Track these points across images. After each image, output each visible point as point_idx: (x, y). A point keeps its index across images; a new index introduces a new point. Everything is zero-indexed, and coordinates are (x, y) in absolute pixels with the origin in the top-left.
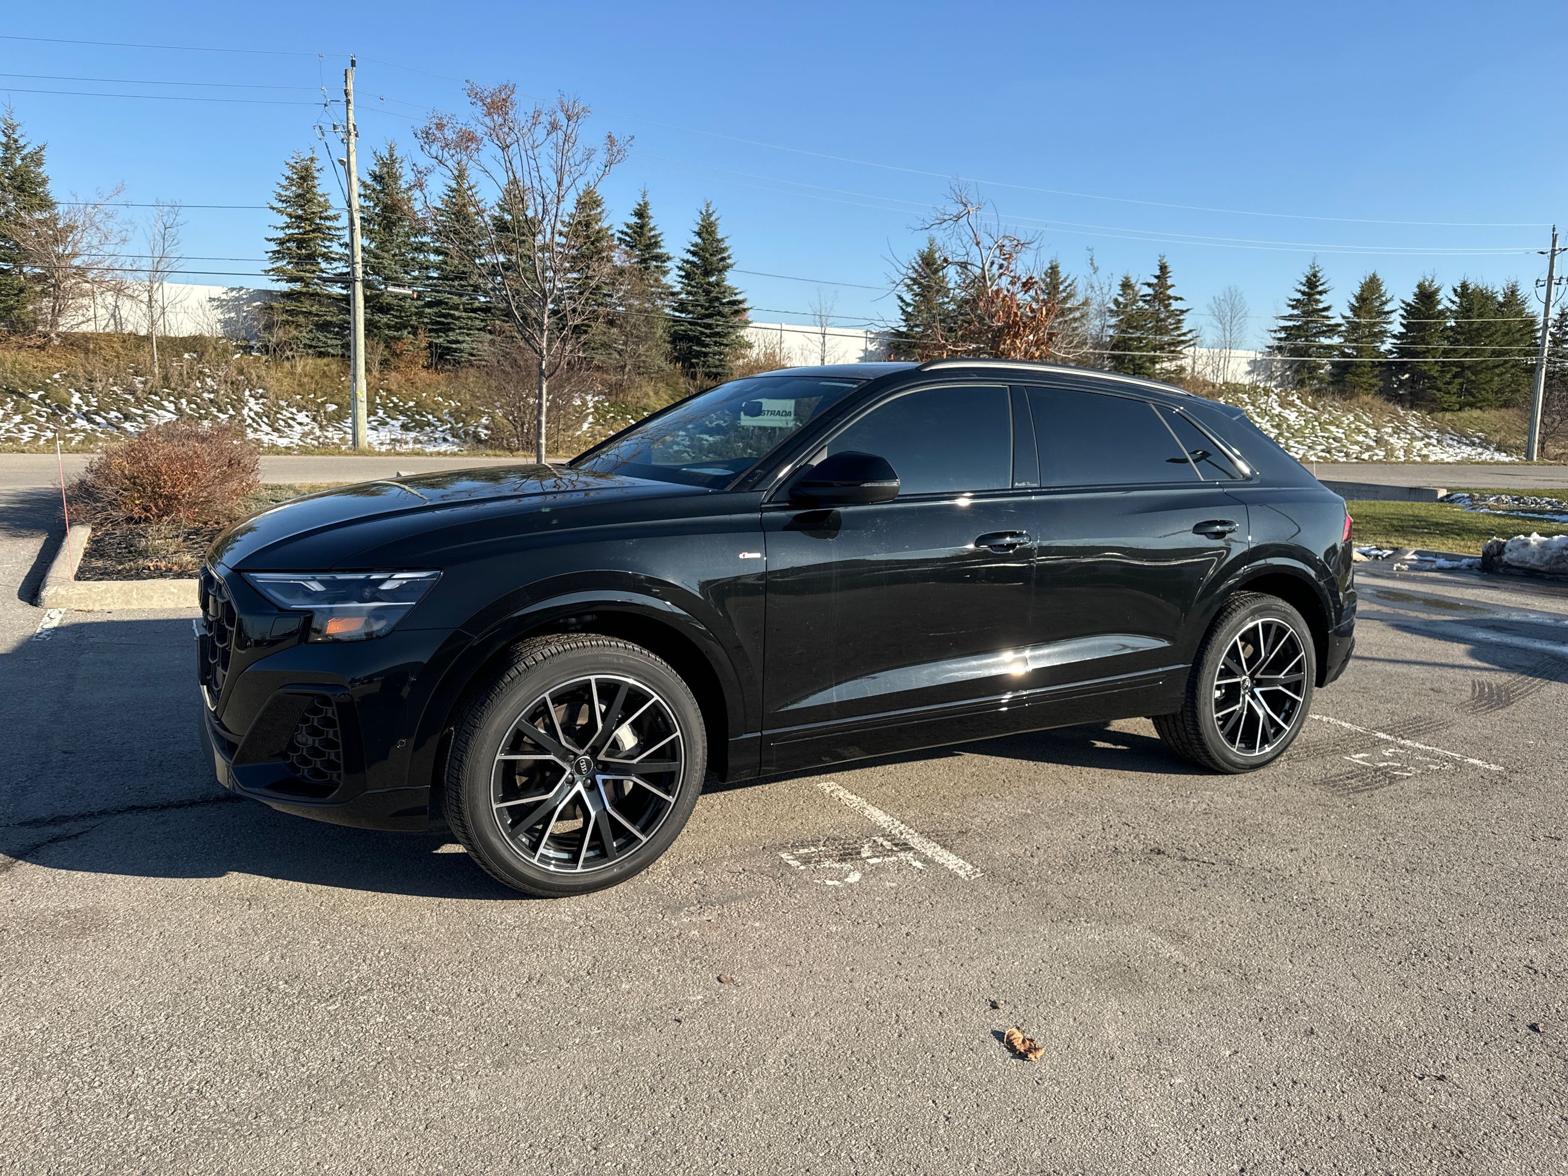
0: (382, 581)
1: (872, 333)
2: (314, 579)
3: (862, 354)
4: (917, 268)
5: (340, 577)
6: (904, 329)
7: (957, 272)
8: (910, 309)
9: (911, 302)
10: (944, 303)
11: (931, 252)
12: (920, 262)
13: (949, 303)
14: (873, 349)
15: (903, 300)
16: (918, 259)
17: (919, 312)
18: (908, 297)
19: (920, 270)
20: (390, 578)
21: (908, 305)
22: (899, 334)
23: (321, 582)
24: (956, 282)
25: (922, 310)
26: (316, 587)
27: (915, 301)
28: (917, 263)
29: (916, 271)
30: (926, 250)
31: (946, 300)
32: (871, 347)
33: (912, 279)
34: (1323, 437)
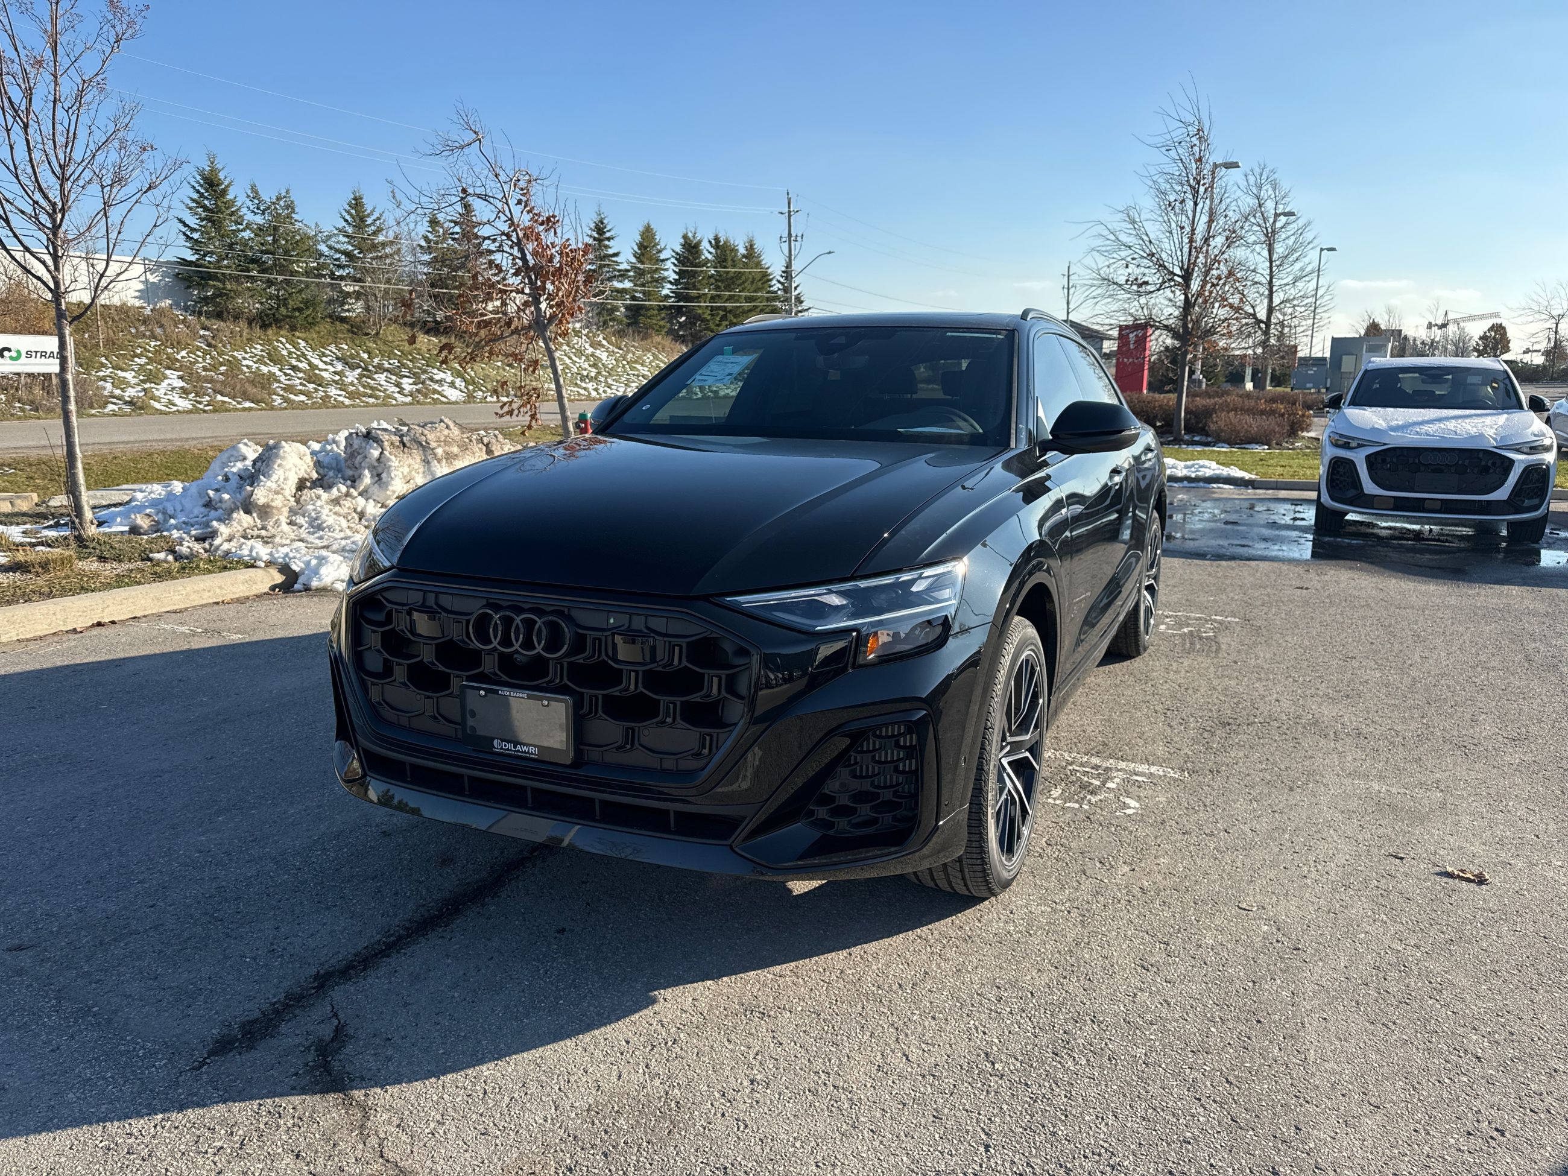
1: (150, 261)
3: (141, 287)
4: (199, 188)
6: (194, 258)
7: (248, 196)
8: (196, 236)
9: (197, 227)
10: (239, 230)
11: (214, 171)
12: (202, 182)
13: (243, 230)
14: (155, 280)
15: (185, 225)
16: (198, 178)
17: (209, 239)
18: (193, 222)
19: (203, 191)
21: (193, 230)
22: (184, 262)
24: (248, 207)
25: (214, 237)
27: (201, 226)
28: (198, 182)
29: (198, 192)
30: (208, 168)
31: (241, 227)
32: (153, 278)
33: (194, 201)
34: (634, 375)
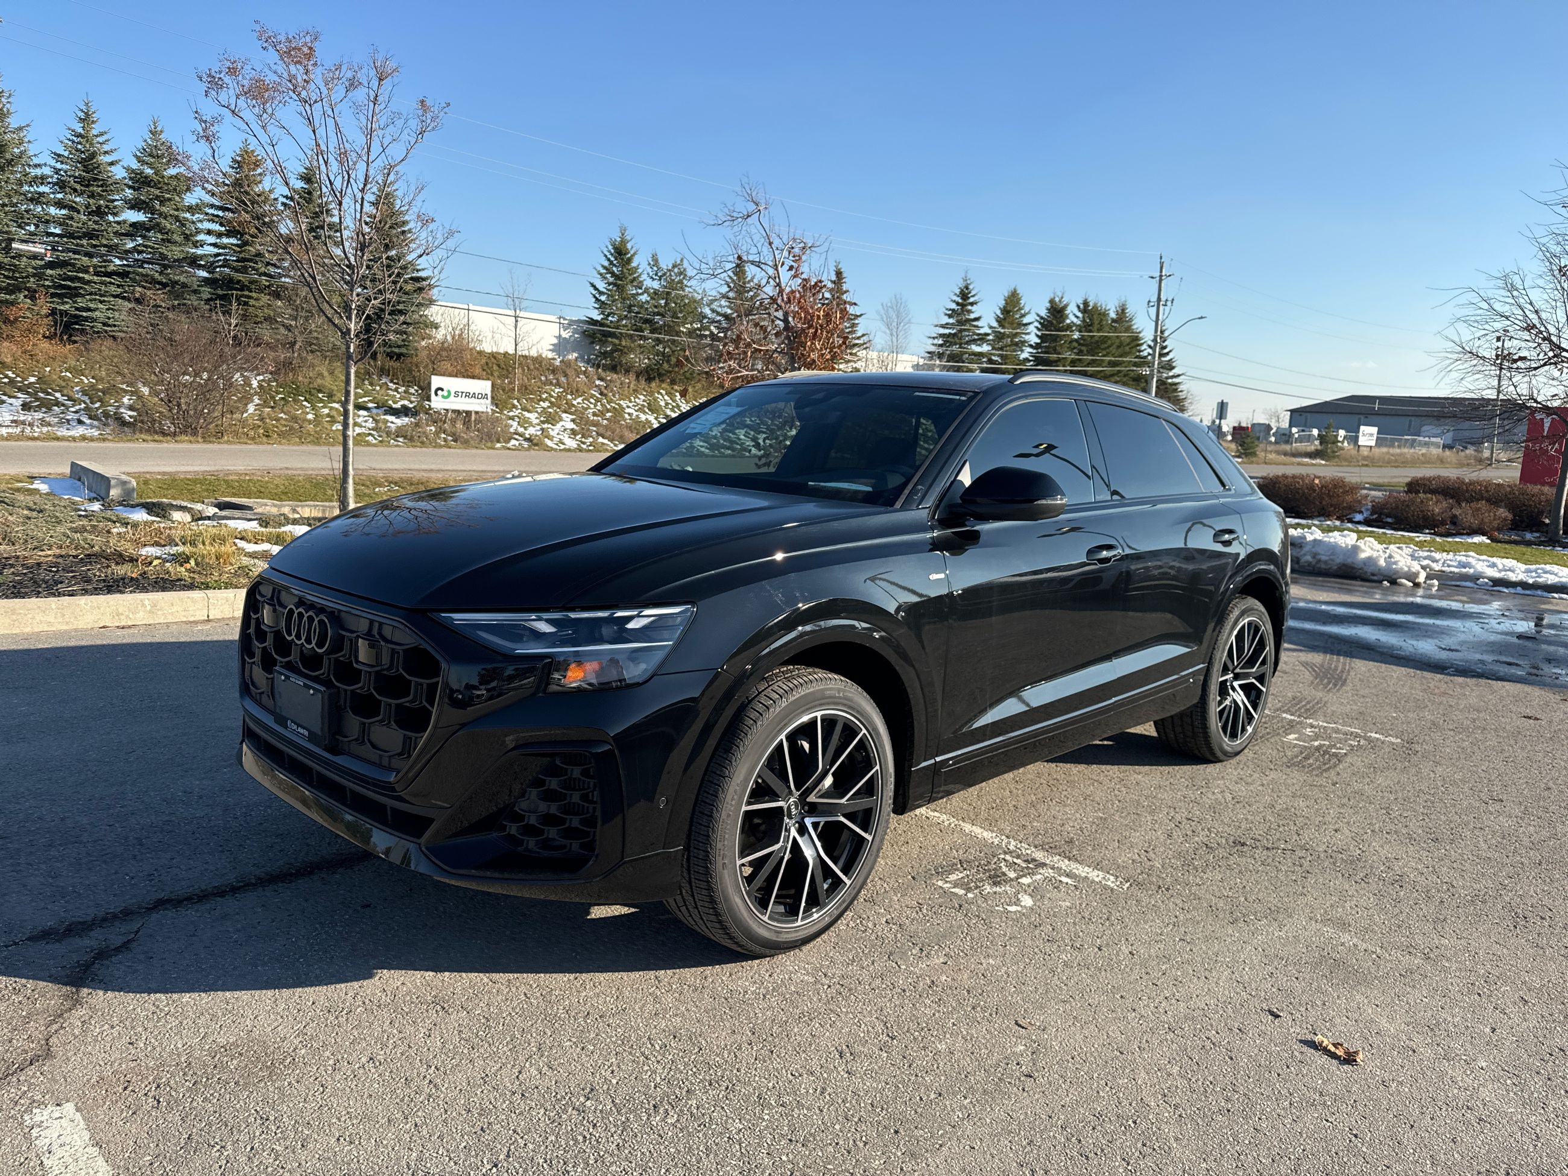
0: (630, 619)
1: (565, 319)
2: (539, 619)
3: (555, 341)
4: (610, 256)
5: (573, 615)
6: (599, 318)
7: (649, 264)
8: (603, 298)
9: (605, 290)
10: (638, 294)
11: (624, 242)
12: (613, 251)
13: (642, 294)
14: (567, 336)
15: (596, 288)
16: (610, 247)
17: (613, 302)
18: (602, 286)
19: (612, 259)
20: (638, 616)
21: (601, 293)
22: (593, 322)
23: (549, 621)
24: (648, 274)
25: (617, 300)
26: (544, 627)
27: (608, 290)
28: (609, 251)
29: (609, 260)
30: (619, 239)
31: (640, 291)
32: (566, 334)
33: (604, 267)
